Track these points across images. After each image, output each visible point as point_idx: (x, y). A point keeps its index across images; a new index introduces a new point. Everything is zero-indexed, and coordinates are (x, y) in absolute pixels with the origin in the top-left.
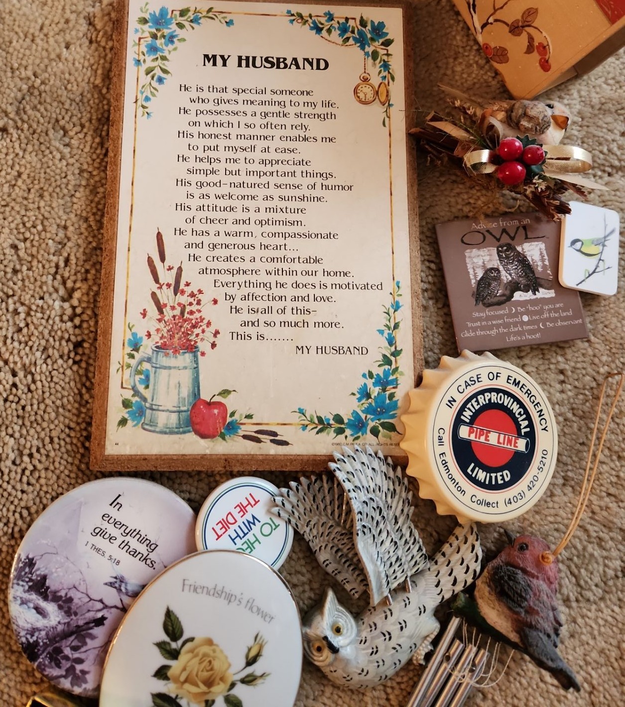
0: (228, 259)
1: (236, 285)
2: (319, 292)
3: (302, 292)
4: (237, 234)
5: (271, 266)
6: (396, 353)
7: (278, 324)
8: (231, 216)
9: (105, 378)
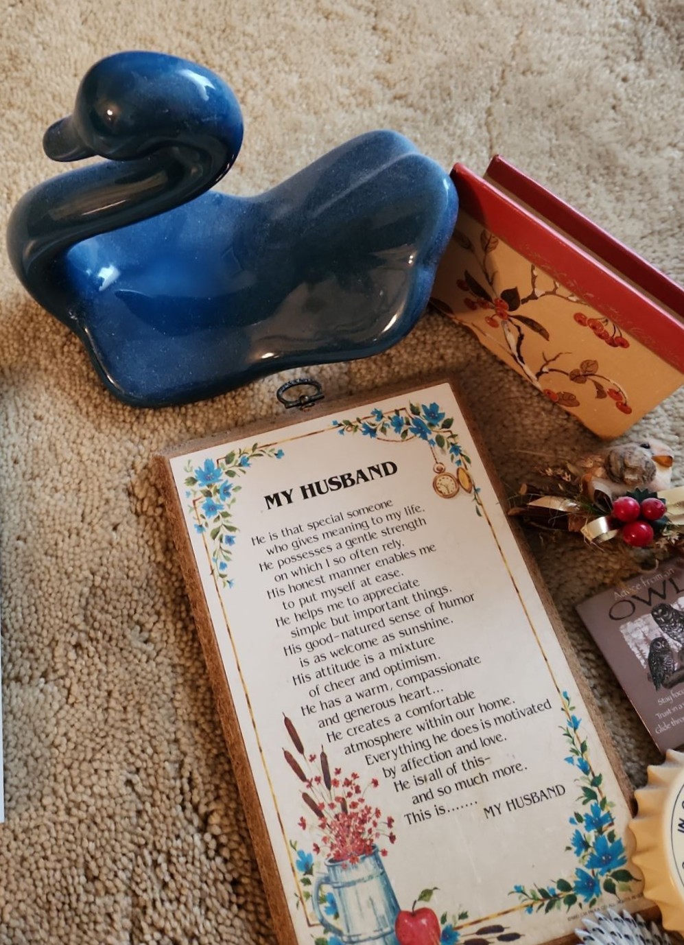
0: (371, 726)
1: (391, 754)
2: (484, 734)
3: (466, 740)
4: (370, 692)
5: (421, 719)
6: (597, 781)
7: (453, 788)
8: (356, 673)
9: (286, 920)
